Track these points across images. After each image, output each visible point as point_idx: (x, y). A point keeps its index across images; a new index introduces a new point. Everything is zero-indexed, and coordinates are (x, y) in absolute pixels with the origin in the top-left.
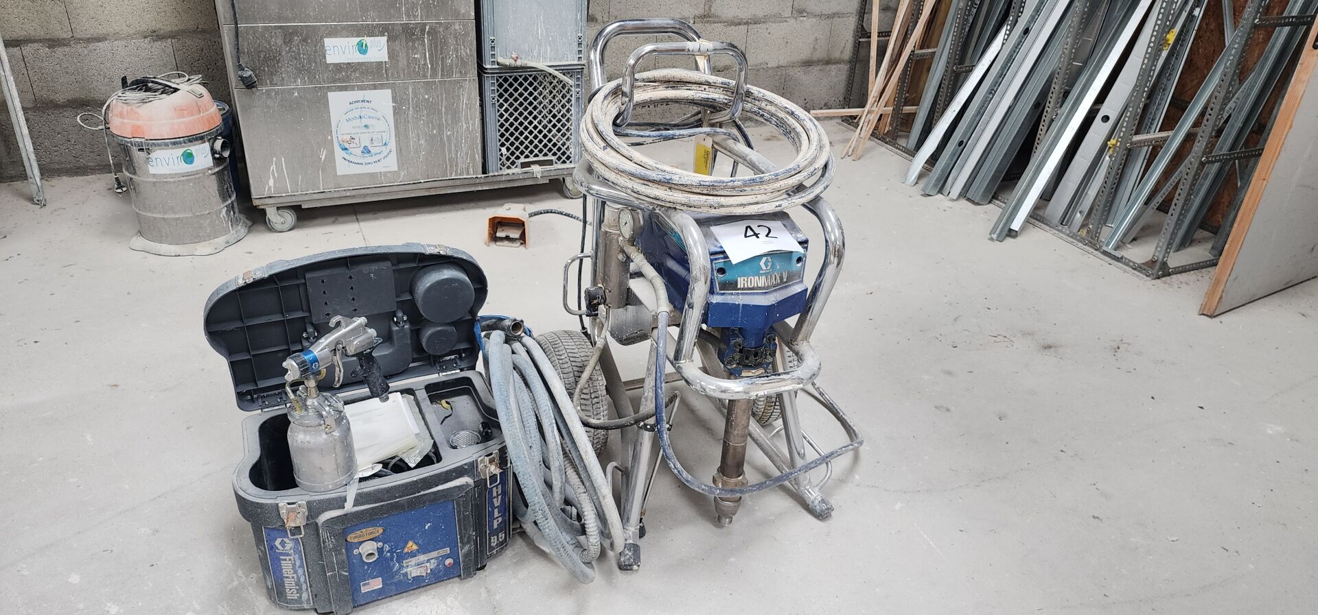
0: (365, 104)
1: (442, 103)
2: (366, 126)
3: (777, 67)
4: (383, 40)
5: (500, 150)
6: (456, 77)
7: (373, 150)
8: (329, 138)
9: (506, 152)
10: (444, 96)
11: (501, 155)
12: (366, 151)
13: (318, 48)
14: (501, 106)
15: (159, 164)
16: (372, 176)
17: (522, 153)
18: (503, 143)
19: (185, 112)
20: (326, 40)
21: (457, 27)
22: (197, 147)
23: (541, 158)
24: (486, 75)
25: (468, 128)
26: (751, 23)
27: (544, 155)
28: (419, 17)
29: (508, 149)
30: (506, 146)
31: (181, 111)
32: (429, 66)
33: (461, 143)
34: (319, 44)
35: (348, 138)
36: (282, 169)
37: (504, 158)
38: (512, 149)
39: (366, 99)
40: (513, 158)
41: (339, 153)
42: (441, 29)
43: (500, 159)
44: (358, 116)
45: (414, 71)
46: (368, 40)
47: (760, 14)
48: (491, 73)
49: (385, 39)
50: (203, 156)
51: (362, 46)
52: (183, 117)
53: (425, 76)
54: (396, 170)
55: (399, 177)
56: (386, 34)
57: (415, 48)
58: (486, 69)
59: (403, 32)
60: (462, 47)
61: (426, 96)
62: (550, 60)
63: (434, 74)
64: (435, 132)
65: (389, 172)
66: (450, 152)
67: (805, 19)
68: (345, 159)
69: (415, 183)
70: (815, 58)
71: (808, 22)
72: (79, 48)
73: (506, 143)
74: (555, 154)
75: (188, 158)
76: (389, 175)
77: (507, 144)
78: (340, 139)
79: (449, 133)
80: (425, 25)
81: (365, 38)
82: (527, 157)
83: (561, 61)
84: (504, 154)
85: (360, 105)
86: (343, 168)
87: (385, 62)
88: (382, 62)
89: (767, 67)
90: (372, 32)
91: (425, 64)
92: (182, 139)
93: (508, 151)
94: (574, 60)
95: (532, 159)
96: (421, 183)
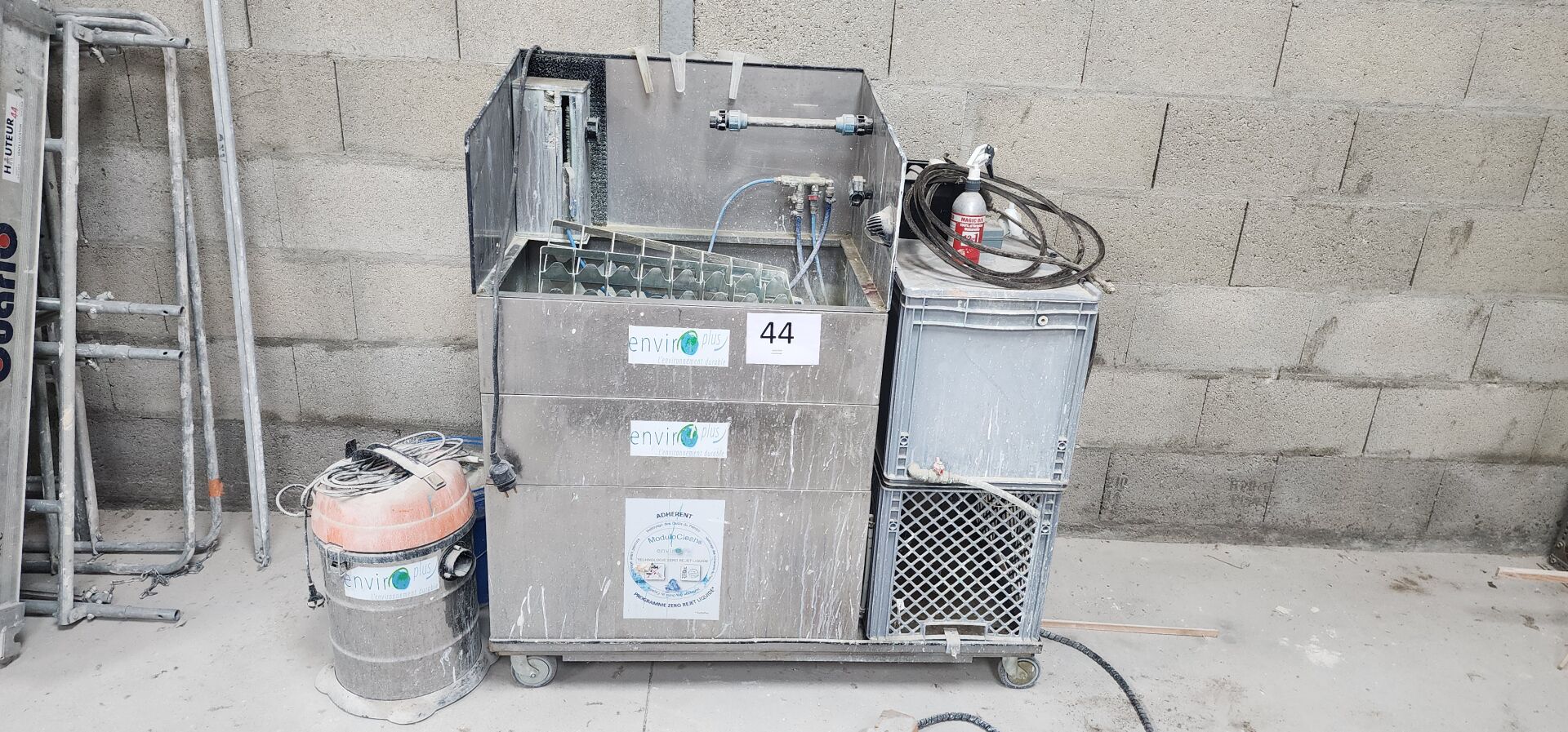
0: (682, 519)
1: (805, 526)
2: (679, 551)
3: (1429, 460)
4: (723, 428)
5: (894, 603)
6: (834, 487)
7: (684, 587)
8: (619, 563)
9: (903, 607)
10: (810, 515)
11: (895, 610)
12: (674, 586)
13: (619, 433)
14: (905, 535)
15: (359, 586)
16: (679, 624)
17: (932, 610)
18: (900, 592)
19: (407, 514)
20: (633, 423)
21: (847, 415)
22: (417, 564)
23: (964, 621)
24: (885, 489)
25: (843, 566)
26: (1386, 386)
27: (969, 618)
28: (786, 397)
29: (907, 603)
30: (905, 598)
31: (400, 512)
32: (793, 470)
33: (829, 589)
34: (621, 429)
35: (647, 565)
36: (540, 603)
37: (898, 616)
38: (916, 602)
39: (683, 511)
40: (914, 617)
41: (630, 587)
42: (820, 417)
43: (892, 617)
44: (667, 535)
45: (766, 476)
46: (699, 427)
47: (1407, 373)
48: (897, 487)
49: (726, 426)
50: (425, 577)
51: (689, 434)
52: (403, 521)
53: (782, 484)
54: (717, 618)
55: (720, 631)
56: (729, 418)
57: (773, 442)
58: (888, 480)
59: (757, 417)
60: (852, 445)
61: (781, 515)
62: (1002, 474)
63: (799, 482)
64: (787, 568)
65: (703, 621)
66: (808, 601)
67: (1495, 386)
68: (638, 595)
69: (742, 643)
70: (1506, 451)
71: (1500, 393)
72: (363, 353)
73: (905, 593)
74: (990, 617)
75: (401, 580)
76: (704, 625)
77: (908, 595)
78: (634, 566)
79: (810, 571)
80: (793, 409)
81: (695, 423)
82: (940, 617)
83: (1021, 476)
84: (900, 609)
85: (674, 518)
86: (633, 609)
87: (722, 459)
88: (717, 459)
89: (1409, 458)
90: (705, 414)
91: (786, 467)
92: (394, 554)
93: (906, 605)
94: (1046, 477)
95: (947, 621)
96: (753, 642)
